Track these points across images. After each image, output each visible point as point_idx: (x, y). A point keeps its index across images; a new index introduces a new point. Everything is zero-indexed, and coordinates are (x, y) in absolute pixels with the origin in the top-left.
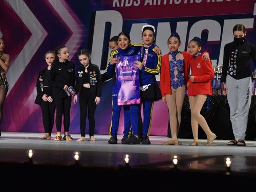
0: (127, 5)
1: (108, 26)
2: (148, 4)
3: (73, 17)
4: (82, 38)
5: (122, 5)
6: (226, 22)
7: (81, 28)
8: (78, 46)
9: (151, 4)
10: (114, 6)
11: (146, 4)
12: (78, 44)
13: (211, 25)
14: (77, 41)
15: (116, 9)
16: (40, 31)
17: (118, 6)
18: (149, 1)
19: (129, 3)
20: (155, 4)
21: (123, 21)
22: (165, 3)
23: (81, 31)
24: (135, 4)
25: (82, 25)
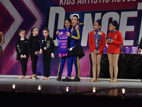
0: (67, 4)
1: (57, 15)
2: (79, 3)
4: (42, 22)
5: (65, 4)
6: (122, 13)
7: (42, 16)
8: (40, 27)
9: (81, 3)
10: (60, 4)
11: (78, 3)
12: (40, 25)
15: (61, 6)
17: (63, 4)
18: (79, 2)
19: (69, 3)
20: (83, 3)
21: (65, 13)
22: (89, 3)
23: (42, 18)
24: (72, 4)
25: (42, 15)
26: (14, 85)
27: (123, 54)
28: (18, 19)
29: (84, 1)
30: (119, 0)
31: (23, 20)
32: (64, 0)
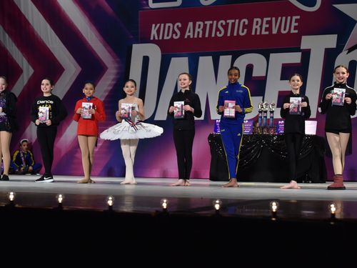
0: (166, 38)
1: (146, 60)
2: (189, 36)
4: (118, 74)
5: (161, 38)
6: (272, 56)
7: (117, 62)
8: (114, 82)
9: (192, 37)
10: (152, 38)
11: (186, 37)
12: (113, 80)
13: (256, 60)
14: (112, 77)
15: (154, 42)
17: (156, 38)
18: (189, 34)
19: (168, 35)
20: (196, 36)
21: (162, 55)
22: (207, 36)
23: (116, 65)
24: (175, 38)
25: (118, 59)
26: (60, 196)
27: (273, 136)
28: (71, 68)
29: (199, 32)
30: (266, 31)
31: (80, 69)
32: (158, 32)
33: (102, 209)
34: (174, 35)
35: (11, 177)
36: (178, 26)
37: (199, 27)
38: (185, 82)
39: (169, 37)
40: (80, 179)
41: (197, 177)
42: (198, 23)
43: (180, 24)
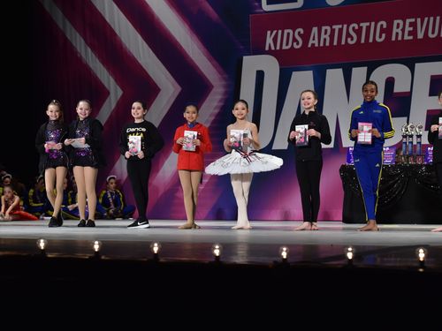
0: (284, 47)
1: (260, 75)
2: (313, 45)
3: (214, 65)
4: (226, 93)
5: (278, 48)
6: (418, 66)
7: (224, 79)
8: (222, 104)
9: (317, 45)
10: (267, 48)
11: (309, 46)
12: (220, 101)
13: (398, 72)
14: (219, 97)
15: (270, 52)
16: (171, 87)
17: (273, 48)
18: (314, 42)
19: (287, 44)
20: (322, 45)
21: (281, 69)
22: (335, 43)
23: (224, 83)
24: (296, 46)
25: (224, 76)
26: (156, 245)
27: (422, 166)
28: (169, 88)
29: (325, 40)
30: (409, 35)
31: (179, 89)
32: (275, 40)
33: (207, 260)
34: (295, 44)
35: (97, 223)
36: (299, 32)
37: (326, 33)
38: (309, 101)
39: (289, 46)
40: (181, 224)
41: (327, 218)
42: (324, 28)
43: (302, 31)
